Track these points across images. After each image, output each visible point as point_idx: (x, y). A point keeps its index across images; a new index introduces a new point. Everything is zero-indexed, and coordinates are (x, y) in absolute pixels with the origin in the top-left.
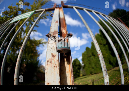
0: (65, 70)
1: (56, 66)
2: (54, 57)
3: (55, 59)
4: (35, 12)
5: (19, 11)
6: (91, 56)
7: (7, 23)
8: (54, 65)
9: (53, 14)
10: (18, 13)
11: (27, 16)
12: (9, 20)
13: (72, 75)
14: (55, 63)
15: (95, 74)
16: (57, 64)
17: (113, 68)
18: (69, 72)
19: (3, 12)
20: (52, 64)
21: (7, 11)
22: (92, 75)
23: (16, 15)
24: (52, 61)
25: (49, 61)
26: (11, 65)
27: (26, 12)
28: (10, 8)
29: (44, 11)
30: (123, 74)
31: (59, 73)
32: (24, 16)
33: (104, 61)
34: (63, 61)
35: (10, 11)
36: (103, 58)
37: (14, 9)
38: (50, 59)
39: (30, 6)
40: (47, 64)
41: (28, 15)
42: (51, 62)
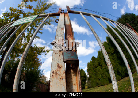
0: (72, 82)
1: (63, 78)
2: (60, 68)
3: (61, 70)
4: (39, 16)
5: (20, 14)
6: (97, 66)
7: (7, 26)
8: (60, 77)
9: (58, 20)
10: (20, 17)
11: (29, 20)
12: (10, 23)
13: (80, 88)
14: (61, 75)
15: (102, 85)
16: (64, 75)
17: (122, 79)
18: (76, 85)
19: (4, 13)
20: (58, 76)
21: (8, 13)
22: (98, 86)
23: (17, 18)
24: (58, 72)
25: (54, 72)
26: (9, 72)
27: (28, 16)
28: (11, 10)
29: (48, 16)
30: (134, 84)
31: (65, 85)
32: (26, 20)
33: (113, 72)
34: (69, 72)
35: (11, 13)
36: (112, 68)
37: (16, 12)
38: (55, 70)
39: (32, 9)
40: (53, 75)
41: (31, 20)
42: (56, 74)
